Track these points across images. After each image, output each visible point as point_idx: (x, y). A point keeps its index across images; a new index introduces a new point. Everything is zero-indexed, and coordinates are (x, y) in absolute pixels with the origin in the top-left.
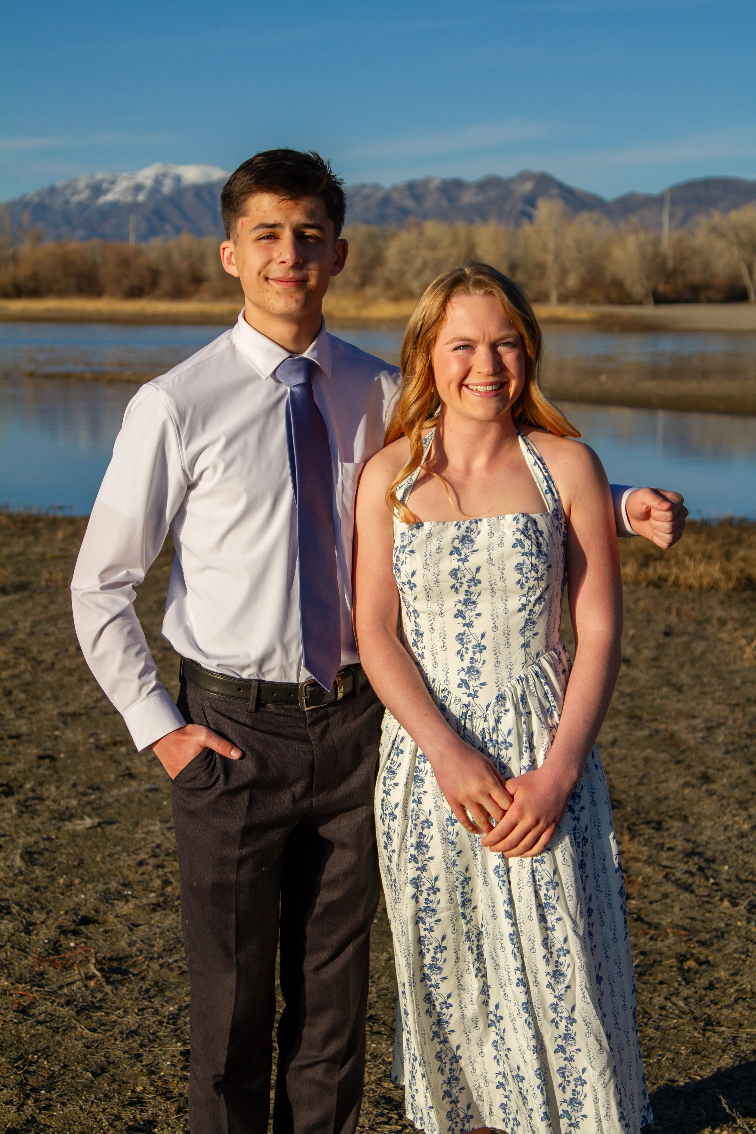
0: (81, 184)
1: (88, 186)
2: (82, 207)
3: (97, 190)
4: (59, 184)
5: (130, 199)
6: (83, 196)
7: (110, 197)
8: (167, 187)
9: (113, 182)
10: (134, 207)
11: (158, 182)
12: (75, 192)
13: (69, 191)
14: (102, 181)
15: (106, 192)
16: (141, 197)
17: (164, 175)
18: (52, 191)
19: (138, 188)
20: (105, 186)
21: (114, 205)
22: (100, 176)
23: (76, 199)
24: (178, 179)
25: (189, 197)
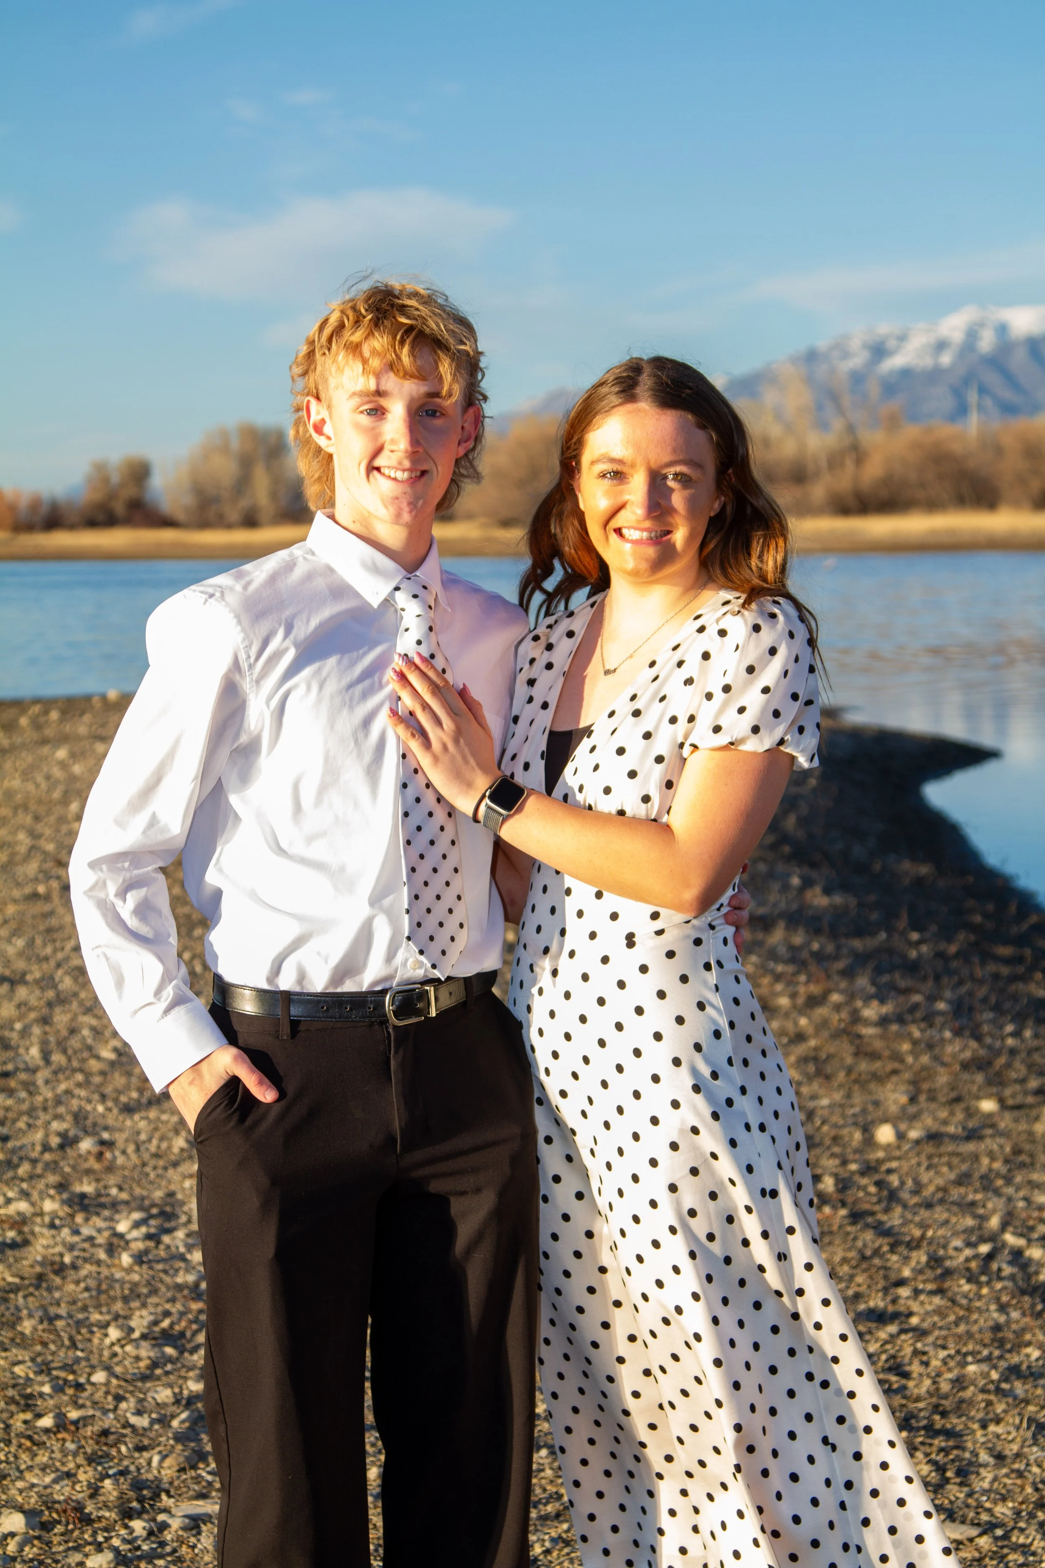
0: (855, 344)
1: (866, 346)
2: (857, 378)
3: (879, 351)
4: (822, 343)
5: (927, 362)
6: (858, 360)
7: (896, 362)
8: (986, 342)
9: (902, 338)
10: (934, 375)
11: (972, 334)
12: (846, 355)
13: (836, 354)
14: (887, 337)
15: (894, 353)
16: (946, 359)
17: (982, 324)
18: (813, 355)
19: (941, 346)
20: (892, 344)
21: (906, 373)
22: (884, 329)
23: (846, 366)
24: (1002, 329)
25: (1020, 356)
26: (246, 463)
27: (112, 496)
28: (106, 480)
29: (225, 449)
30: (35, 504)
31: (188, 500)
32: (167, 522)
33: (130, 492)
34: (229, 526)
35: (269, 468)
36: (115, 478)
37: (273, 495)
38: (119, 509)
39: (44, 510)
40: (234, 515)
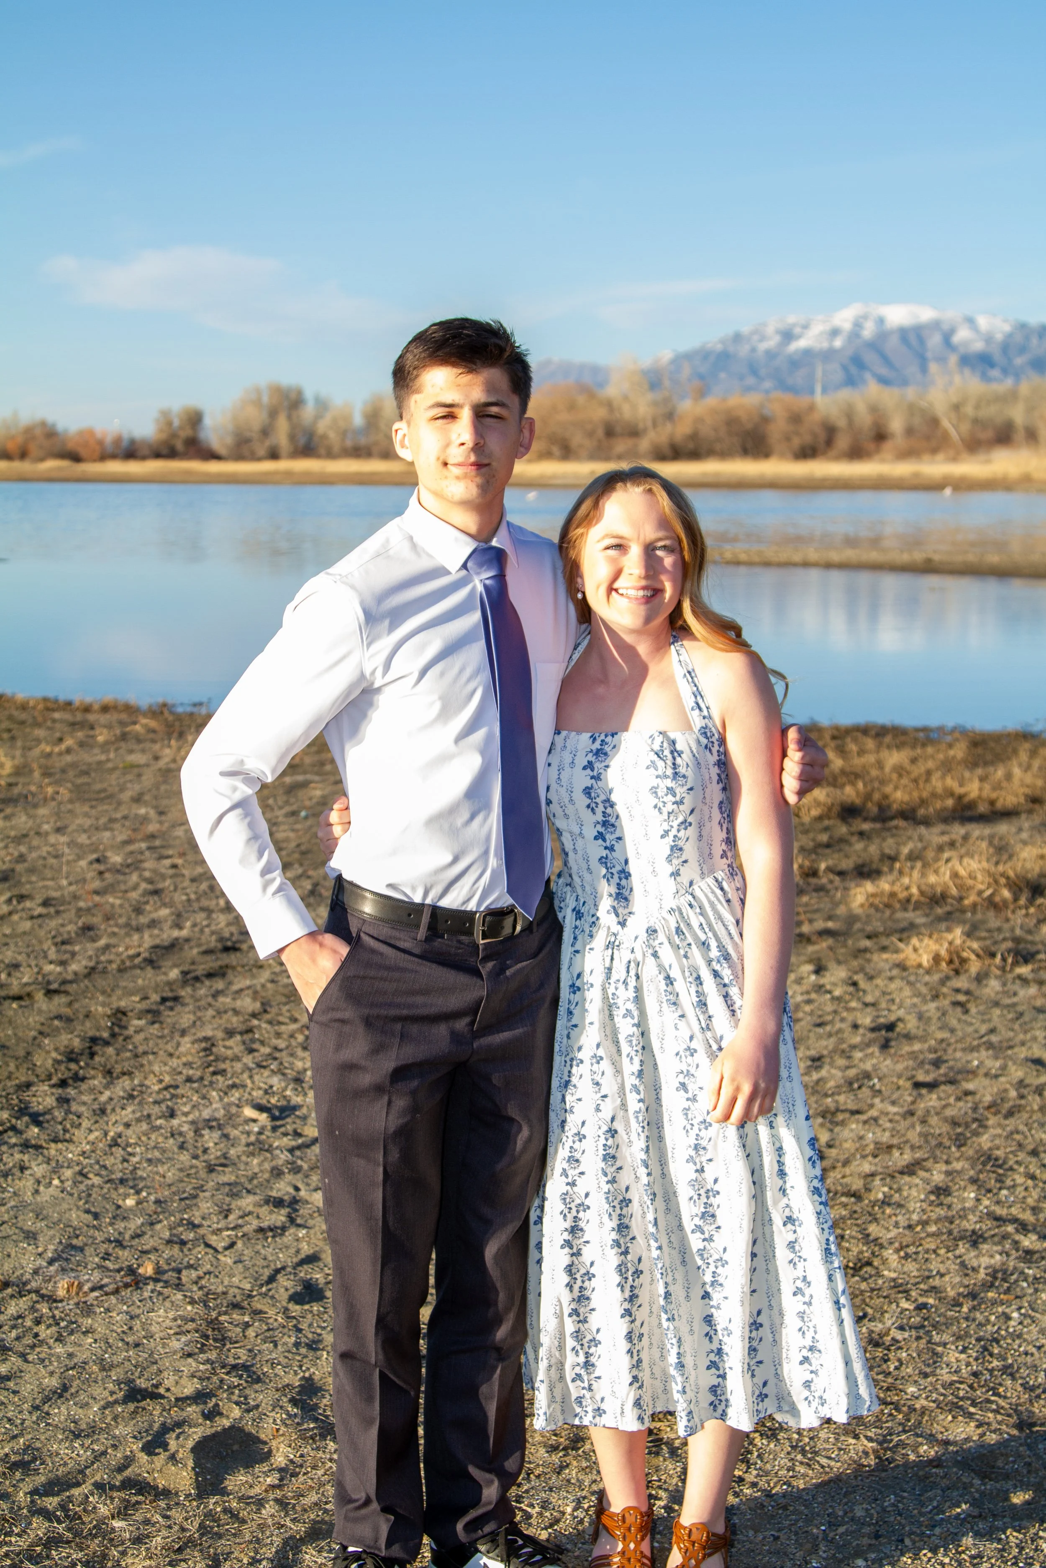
0: (770, 330)
1: (778, 332)
2: (770, 355)
3: (788, 336)
4: (745, 329)
5: (825, 345)
6: (772, 342)
7: (802, 344)
8: (868, 331)
9: (807, 326)
10: (828, 355)
11: (858, 324)
12: (763, 338)
13: (755, 338)
14: (794, 325)
15: (799, 337)
16: (838, 343)
17: (865, 317)
18: (738, 338)
19: (835, 332)
20: (797, 330)
22: (791, 319)
23: (763, 346)
24: (881, 321)
25: (894, 341)
26: (273, 413)
27: (174, 435)
28: (170, 424)
29: (258, 403)
30: (118, 441)
31: (229, 440)
32: (212, 456)
33: (187, 433)
34: (259, 459)
35: (289, 417)
36: (176, 423)
37: (292, 437)
38: (179, 446)
39: (125, 444)
40: (261, 452)
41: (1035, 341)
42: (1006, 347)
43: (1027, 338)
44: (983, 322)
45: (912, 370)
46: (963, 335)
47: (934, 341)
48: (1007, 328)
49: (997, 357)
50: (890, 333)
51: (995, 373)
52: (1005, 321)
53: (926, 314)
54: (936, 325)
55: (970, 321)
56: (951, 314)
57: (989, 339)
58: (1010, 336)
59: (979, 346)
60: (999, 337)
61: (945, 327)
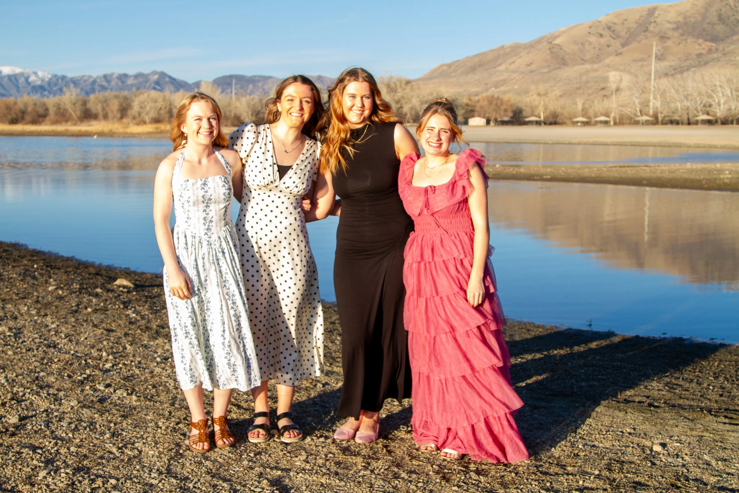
25: (6, 80)
41: (60, 82)
42: (49, 83)
43: (57, 80)
44: (40, 74)
45: (14, 91)
46: (32, 78)
47: (22, 80)
48: (49, 76)
49: (46, 87)
50: (5, 77)
51: (46, 93)
52: (49, 74)
53: (18, 70)
54: (22, 74)
55: (36, 73)
56: (27, 71)
57: (43, 80)
58: (51, 79)
59: (39, 83)
60: (47, 80)
61: (26, 75)
